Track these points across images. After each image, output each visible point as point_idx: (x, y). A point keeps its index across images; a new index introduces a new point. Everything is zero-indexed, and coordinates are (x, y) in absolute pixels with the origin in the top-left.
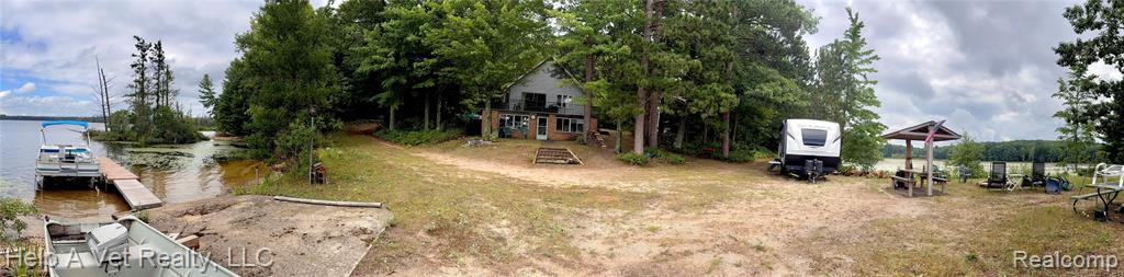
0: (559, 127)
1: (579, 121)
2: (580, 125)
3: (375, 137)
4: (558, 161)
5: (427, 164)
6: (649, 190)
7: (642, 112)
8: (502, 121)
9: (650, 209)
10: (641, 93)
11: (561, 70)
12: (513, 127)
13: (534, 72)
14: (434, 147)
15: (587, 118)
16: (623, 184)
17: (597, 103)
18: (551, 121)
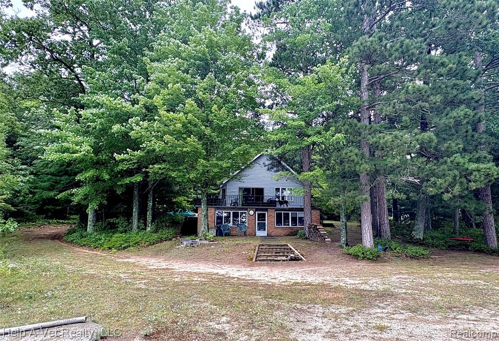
0: (279, 222)
1: (299, 214)
2: (301, 218)
3: (67, 242)
4: (279, 258)
5: (137, 270)
6: (381, 288)
7: (366, 200)
8: (219, 218)
9: (379, 307)
10: (364, 179)
11: (277, 163)
12: (231, 224)
13: (248, 167)
14: (144, 250)
15: (308, 209)
16: (349, 281)
17: (316, 193)
18: (270, 217)
